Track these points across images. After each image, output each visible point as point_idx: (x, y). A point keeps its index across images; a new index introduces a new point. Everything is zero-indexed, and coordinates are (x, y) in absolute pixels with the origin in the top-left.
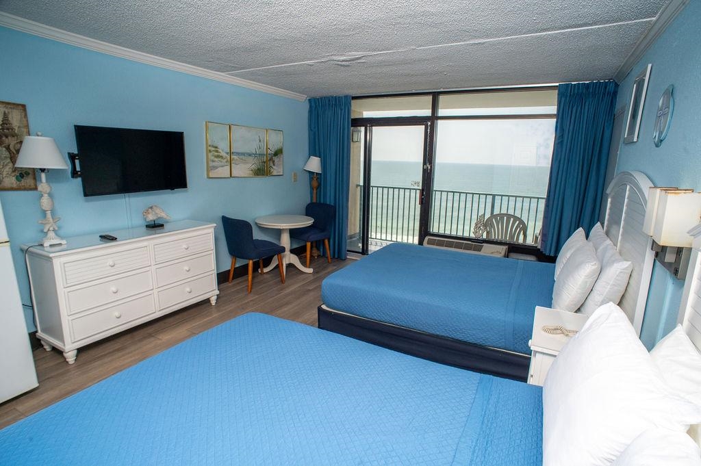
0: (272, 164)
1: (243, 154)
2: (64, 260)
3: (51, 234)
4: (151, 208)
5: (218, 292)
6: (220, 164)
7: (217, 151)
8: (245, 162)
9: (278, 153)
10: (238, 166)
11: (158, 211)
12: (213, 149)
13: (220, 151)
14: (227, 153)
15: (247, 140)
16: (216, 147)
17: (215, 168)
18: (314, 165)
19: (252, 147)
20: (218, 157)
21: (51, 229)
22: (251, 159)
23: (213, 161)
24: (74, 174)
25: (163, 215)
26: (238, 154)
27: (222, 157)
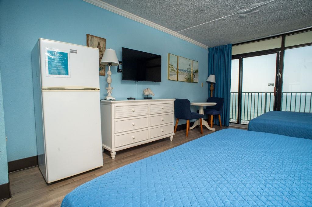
0: (194, 77)
1: (183, 70)
2: (116, 105)
3: (109, 95)
4: (147, 89)
5: (174, 134)
6: (174, 74)
7: (172, 68)
8: (184, 75)
9: (196, 72)
10: (180, 76)
11: (150, 91)
12: (171, 66)
13: (174, 67)
14: (176, 69)
15: (184, 64)
16: (172, 66)
17: (171, 75)
18: (212, 79)
19: (186, 68)
20: (173, 70)
21: (110, 92)
22: (185, 73)
23: (171, 72)
24: (118, 71)
25: (152, 93)
26: (181, 70)
27: (174, 70)
